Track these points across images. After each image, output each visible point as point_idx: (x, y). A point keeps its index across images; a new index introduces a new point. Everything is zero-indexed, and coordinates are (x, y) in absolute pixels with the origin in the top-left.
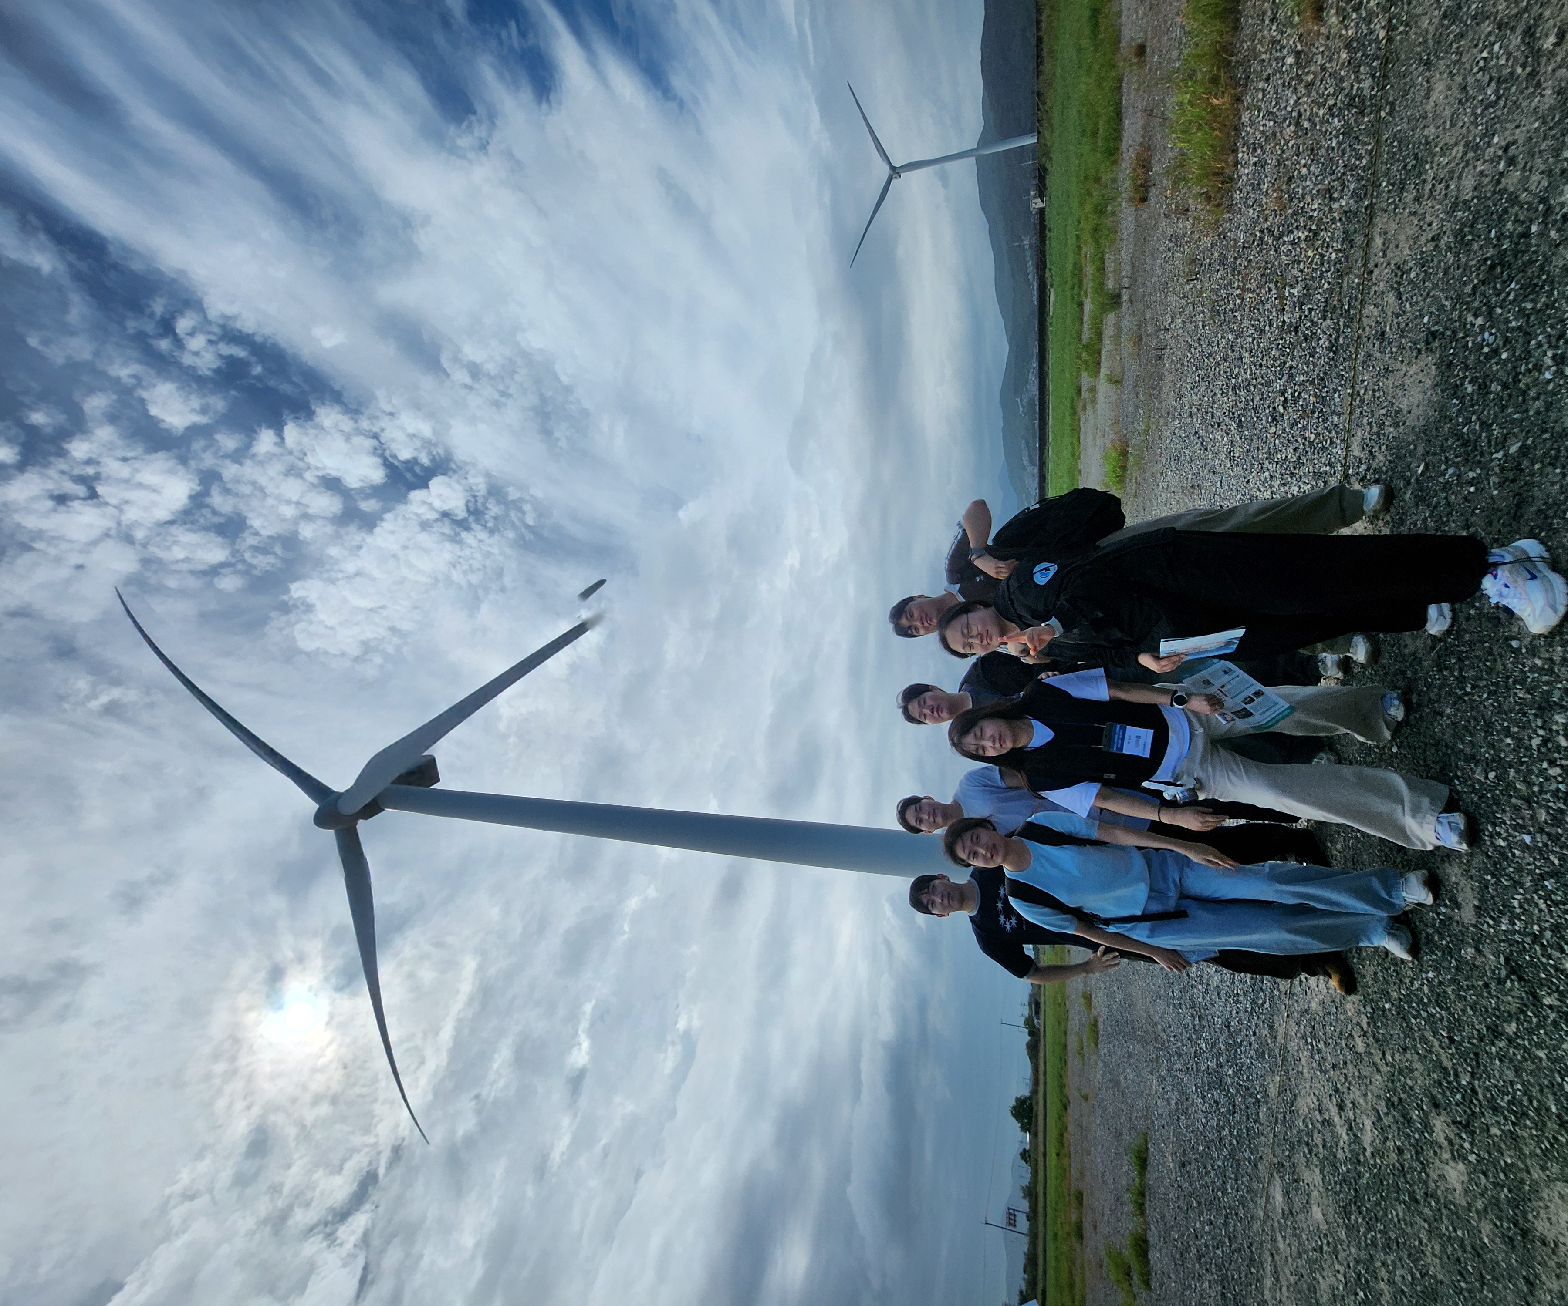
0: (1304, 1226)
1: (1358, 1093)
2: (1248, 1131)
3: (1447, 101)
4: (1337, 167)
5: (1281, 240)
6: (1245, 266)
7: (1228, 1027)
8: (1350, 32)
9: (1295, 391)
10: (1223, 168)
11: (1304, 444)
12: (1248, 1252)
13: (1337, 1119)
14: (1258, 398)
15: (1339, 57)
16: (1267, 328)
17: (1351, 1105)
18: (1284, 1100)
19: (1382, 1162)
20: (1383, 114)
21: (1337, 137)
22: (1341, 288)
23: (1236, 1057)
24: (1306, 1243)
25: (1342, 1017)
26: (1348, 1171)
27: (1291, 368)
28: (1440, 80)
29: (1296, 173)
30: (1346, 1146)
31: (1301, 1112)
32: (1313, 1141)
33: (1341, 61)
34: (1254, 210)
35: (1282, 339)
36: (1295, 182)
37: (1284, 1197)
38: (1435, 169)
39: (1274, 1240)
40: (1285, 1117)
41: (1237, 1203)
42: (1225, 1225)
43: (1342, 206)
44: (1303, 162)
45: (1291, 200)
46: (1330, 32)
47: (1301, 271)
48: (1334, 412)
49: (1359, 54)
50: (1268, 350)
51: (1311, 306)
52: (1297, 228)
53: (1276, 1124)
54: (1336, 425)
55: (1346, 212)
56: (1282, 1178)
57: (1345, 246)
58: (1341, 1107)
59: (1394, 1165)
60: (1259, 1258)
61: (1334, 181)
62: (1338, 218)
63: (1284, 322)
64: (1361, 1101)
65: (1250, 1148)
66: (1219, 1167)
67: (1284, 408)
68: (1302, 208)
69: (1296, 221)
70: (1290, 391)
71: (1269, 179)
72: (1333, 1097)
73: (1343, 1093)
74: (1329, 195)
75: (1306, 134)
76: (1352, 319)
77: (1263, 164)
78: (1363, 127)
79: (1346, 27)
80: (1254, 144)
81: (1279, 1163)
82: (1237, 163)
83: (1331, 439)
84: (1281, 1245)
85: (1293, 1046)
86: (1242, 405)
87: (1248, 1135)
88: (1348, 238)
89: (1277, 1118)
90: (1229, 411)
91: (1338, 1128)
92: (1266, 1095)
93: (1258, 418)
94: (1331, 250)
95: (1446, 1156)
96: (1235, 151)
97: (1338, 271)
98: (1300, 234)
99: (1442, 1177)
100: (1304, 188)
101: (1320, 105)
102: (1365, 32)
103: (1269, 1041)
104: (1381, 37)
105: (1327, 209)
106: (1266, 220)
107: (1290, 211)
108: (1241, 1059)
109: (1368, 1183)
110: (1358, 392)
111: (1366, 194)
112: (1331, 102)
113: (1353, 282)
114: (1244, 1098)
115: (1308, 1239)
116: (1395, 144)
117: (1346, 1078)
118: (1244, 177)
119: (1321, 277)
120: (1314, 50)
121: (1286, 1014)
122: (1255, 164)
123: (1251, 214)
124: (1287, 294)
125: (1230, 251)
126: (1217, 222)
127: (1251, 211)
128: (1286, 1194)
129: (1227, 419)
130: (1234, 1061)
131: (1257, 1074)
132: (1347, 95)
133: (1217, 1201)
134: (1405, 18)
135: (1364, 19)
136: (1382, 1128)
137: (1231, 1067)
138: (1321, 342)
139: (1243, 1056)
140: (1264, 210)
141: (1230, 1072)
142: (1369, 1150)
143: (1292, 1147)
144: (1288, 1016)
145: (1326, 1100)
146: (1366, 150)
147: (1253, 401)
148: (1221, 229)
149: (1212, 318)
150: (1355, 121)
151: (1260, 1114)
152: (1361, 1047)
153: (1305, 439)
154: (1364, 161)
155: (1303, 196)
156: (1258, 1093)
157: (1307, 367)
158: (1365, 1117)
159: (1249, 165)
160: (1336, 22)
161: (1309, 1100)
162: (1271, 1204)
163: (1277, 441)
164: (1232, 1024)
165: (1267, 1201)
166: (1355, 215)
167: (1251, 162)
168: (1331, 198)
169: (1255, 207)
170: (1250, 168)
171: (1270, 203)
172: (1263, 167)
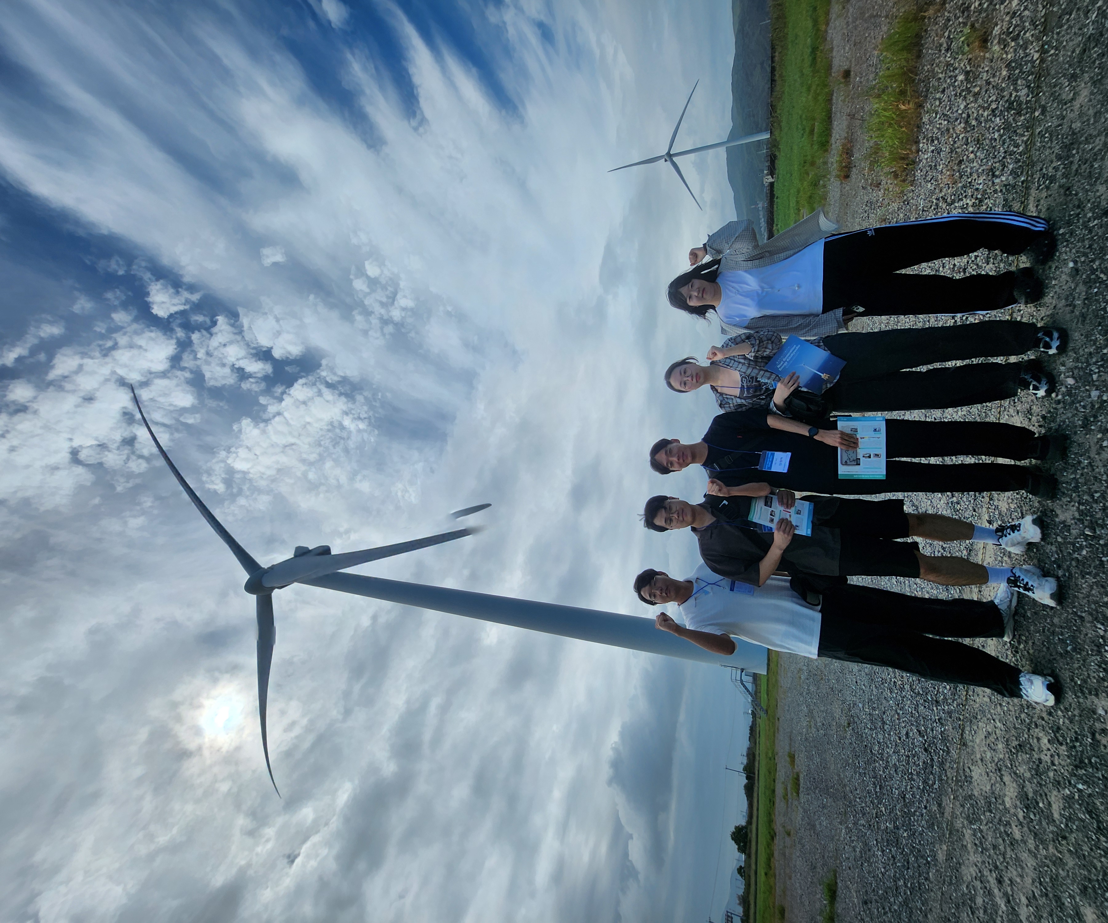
1: (1015, 873)
2: (920, 885)
3: (1090, 103)
4: (999, 153)
5: (953, 206)
7: (904, 798)
8: (1009, 56)
10: (908, 154)
13: (996, 891)
15: (1001, 74)
17: (1009, 882)
18: (950, 866)
20: (1037, 114)
21: (999, 131)
23: (910, 823)
25: (1001, 807)
28: (1085, 88)
29: (965, 157)
30: (1004, 916)
31: (965, 878)
32: (975, 904)
33: (1002, 77)
34: (932, 184)
36: (965, 164)
38: (1080, 154)
40: (951, 880)
43: (1002, 181)
44: (971, 149)
45: (961, 177)
46: (993, 57)
49: (1017, 71)
52: (966, 197)
53: (943, 885)
55: (1005, 186)
58: (1000, 881)
61: (996, 163)
62: (999, 190)
63: (954, 265)
64: (1018, 880)
65: (921, 900)
66: (895, 910)
68: (969, 182)
69: (965, 192)
71: (943, 162)
72: (993, 872)
73: (1002, 870)
74: (992, 173)
75: (974, 129)
76: (1011, 264)
78: (1020, 124)
79: (1007, 53)
80: (932, 137)
82: (918, 151)
85: (958, 824)
87: (920, 889)
89: (944, 881)
91: (998, 898)
92: (935, 860)
96: (917, 142)
98: (968, 201)
100: (971, 168)
101: (985, 109)
102: (1023, 55)
103: (938, 816)
104: (1035, 58)
105: (990, 183)
106: (941, 191)
107: (960, 185)
108: (914, 825)
111: (1022, 173)
112: (994, 106)
114: (916, 858)
116: (1047, 135)
117: (1004, 858)
118: (924, 161)
120: (980, 70)
121: (952, 797)
122: (933, 152)
123: (929, 187)
125: (912, 213)
126: (902, 192)
127: (929, 185)
130: (909, 826)
131: (928, 841)
132: (1007, 100)
134: (1054, 44)
135: (1021, 46)
136: (1036, 907)
137: (906, 830)
139: (916, 824)
140: (939, 184)
141: (905, 834)
143: (957, 907)
144: (954, 798)
145: (986, 873)
146: (1023, 141)
148: (905, 198)
150: (1014, 120)
151: (930, 874)
152: (1017, 835)
154: (1021, 148)
155: (971, 174)
156: (928, 856)
158: (1021, 895)
159: (928, 152)
160: (998, 50)
161: (971, 870)
164: (907, 796)
166: (1014, 187)
167: (930, 150)
168: (994, 175)
169: (932, 182)
170: (929, 154)
171: (945, 179)
172: (939, 153)
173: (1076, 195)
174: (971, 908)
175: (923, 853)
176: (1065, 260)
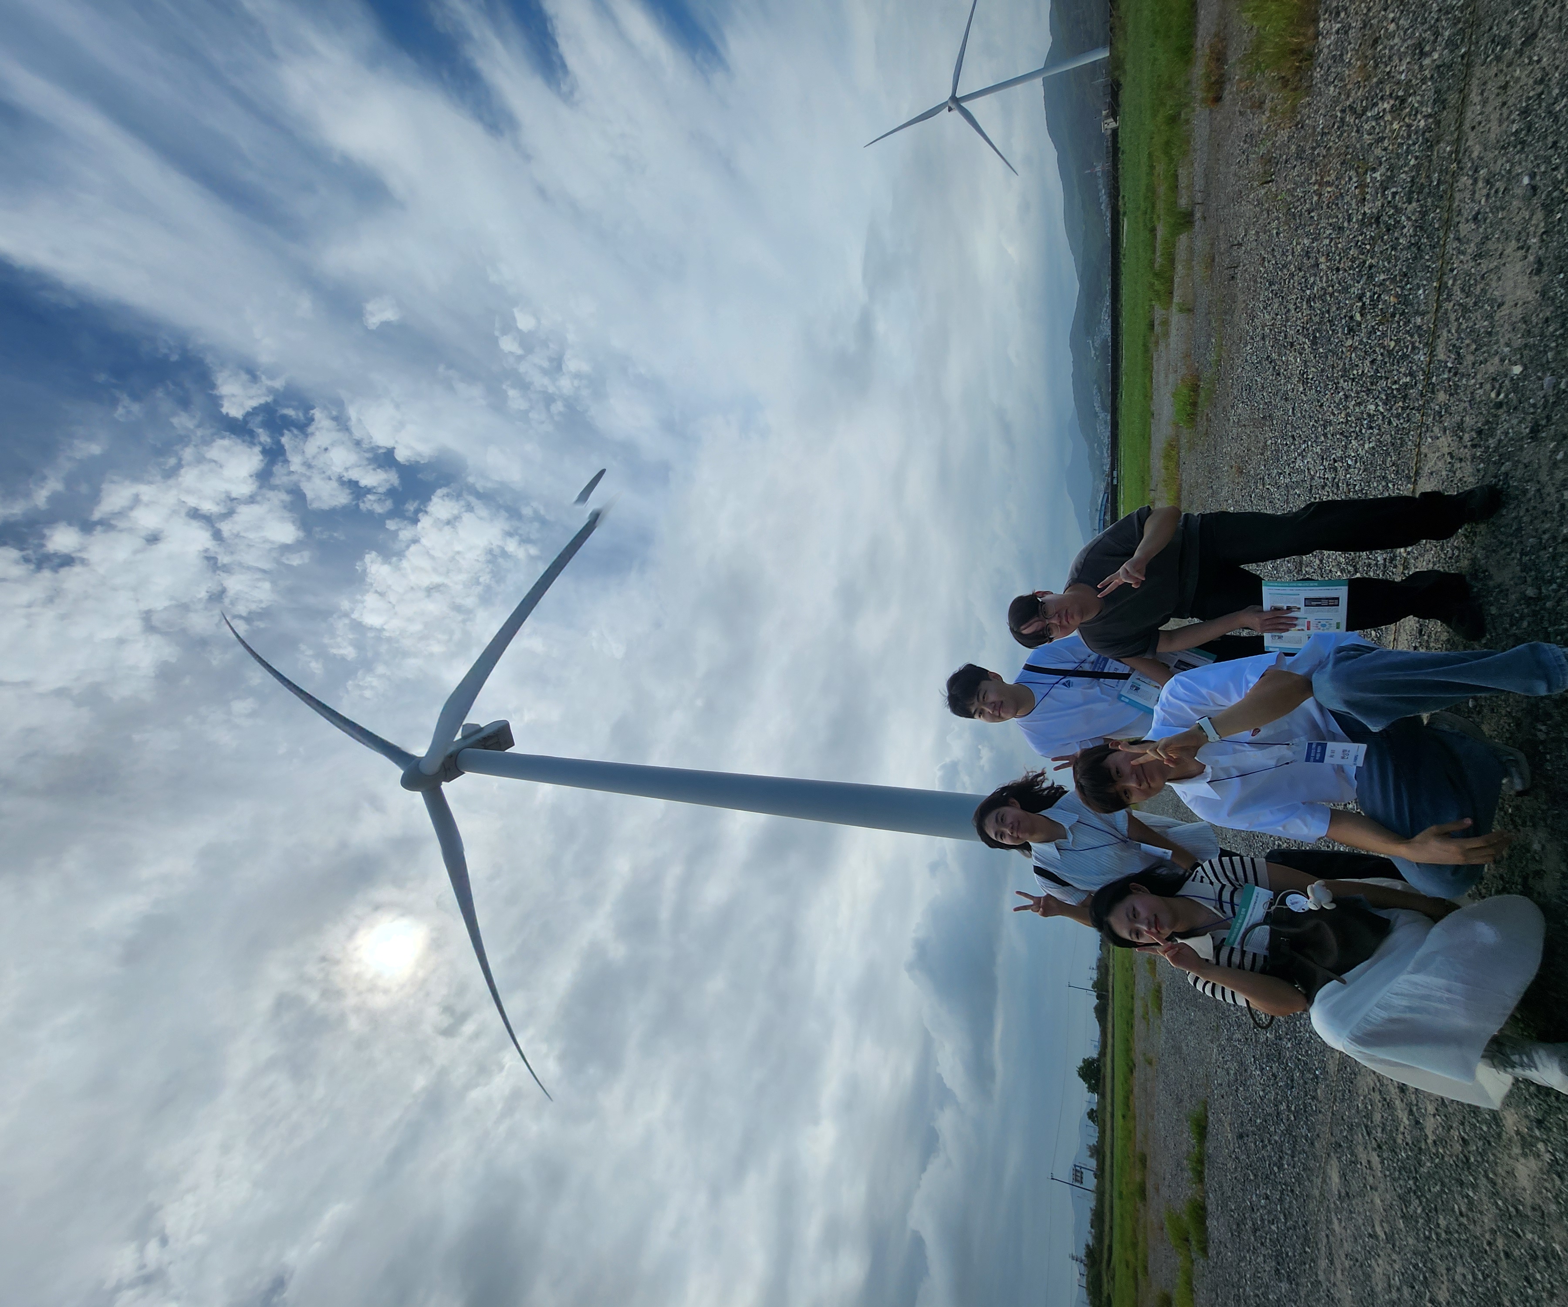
0: (1361, 1210)
2: (1305, 1107)
4: (1430, 13)
5: (1364, 117)
6: (1324, 157)
9: (1374, 294)
10: (1301, 43)
11: (1382, 354)
12: (1303, 1231)
13: (1398, 1102)
14: (1334, 309)
16: (1346, 224)
18: (1343, 1077)
19: (1445, 1152)
22: (1430, 161)
23: (1295, 1030)
24: (1363, 1228)
26: (1408, 1158)
27: (1371, 267)
29: (1382, 32)
30: (1406, 1132)
31: (1360, 1091)
32: (1372, 1122)
34: (1335, 86)
35: (1361, 235)
36: (1382, 43)
37: (1341, 1178)
39: (1329, 1221)
40: (1343, 1096)
41: (1293, 1180)
42: (1281, 1200)
43: (1433, 61)
44: (1391, 15)
45: (1376, 66)
47: (1385, 149)
48: (1417, 313)
50: (1346, 250)
51: (1394, 190)
52: (1382, 98)
53: (1334, 1103)
54: (1419, 327)
55: (1438, 67)
56: (1339, 1158)
57: (1436, 109)
59: (1457, 1157)
60: (1314, 1238)
61: (1426, 31)
62: (1429, 76)
63: (1365, 214)
65: (1307, 1125)
66: (1276, 1142)
67: (1362, 315)
68: (1388, 73)
69: (1381, 91)
70: (1368, 294)
71: (1352, 45)
74: (1419, 49)
76: (1442, 197)
77: (1345, 29)
80: (1337, 7)
81: (1336, 1142)
82: (1317, 34)
83: (1413, 343)
84: (1336, 1226)
86: (1317, 319)
87: (1305, 1111)
88: (1440, 101)
89: (1335, 1096)
90: (1303, 328)
91: (1399, 1111)
92: (1325, 1071)
93: (1333, 331)
94: (1419, 117)
95: (1516, 1150)
96: (1316, 20)
97: (1428, 141)
98: (1386, 105)
99: (1511, 1173)
100: (1392, 48)
105: (1416, 67)
106: (1348, 96)
107: (1375, 80)
108: (1300, 1032)
109: (1429, 1172)
110: (1446, 283)
111: (1463, 40)
113: (1445, 151)
114: (1302, 1073)
115: (1364, 1225)
118: (1326, 51)
119: (1408, 152)
122: (1337, 32)
123: (1331, 92)
124: (1369, 181)
125: (1308, 142)
126: (1294, 109)
127: (1332, 89)
128: (1343, 1176)
129: (1300, 337)
130: (1292, 1034)
131: (1316, 1049)
133: (1272, 1177)
136: (1445, 1116)
137: (1289, 1040)
138: (1405, 230)
139: (1302, 1030)
140: (1345, 85)
141: (1289, 1045)
142: (1431, 1138)
143: (1351, 1129)
147: (1328, 312)
148: (1299, 117)
149: (1287, 223)
151: (1319, 1091)
153: (1384, 348)
155: (1390, 58)
156: (1317, 1069)
157: (1389, 263)
158: (1428, 1102)
159: (1331, 34)
161: (1369, 1079)
162: (1327, 1184)
163: (1353, 355)
165: (1324, 1181)
166: (1450, 67)
167: (1334, 30)
168: (1423, 54)
169: (1336, 83)
170: (1333, 38)
171: (1352, 75)
172: (1346, 33)
173: (1539, 61)
174: (1366, 1127)
175: (1310, 1065)
176: (1518, 175)
